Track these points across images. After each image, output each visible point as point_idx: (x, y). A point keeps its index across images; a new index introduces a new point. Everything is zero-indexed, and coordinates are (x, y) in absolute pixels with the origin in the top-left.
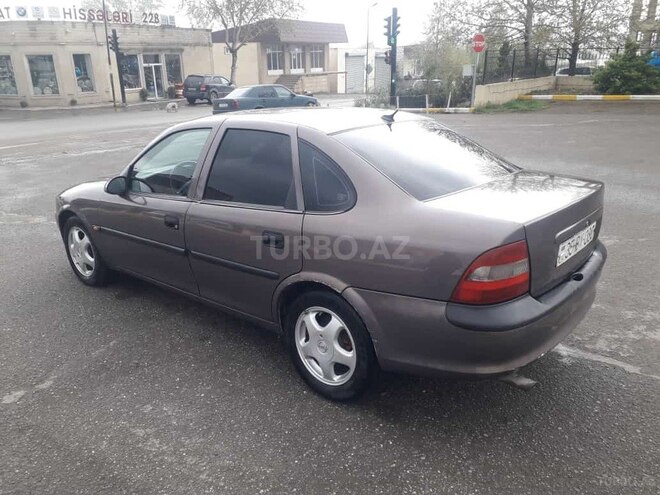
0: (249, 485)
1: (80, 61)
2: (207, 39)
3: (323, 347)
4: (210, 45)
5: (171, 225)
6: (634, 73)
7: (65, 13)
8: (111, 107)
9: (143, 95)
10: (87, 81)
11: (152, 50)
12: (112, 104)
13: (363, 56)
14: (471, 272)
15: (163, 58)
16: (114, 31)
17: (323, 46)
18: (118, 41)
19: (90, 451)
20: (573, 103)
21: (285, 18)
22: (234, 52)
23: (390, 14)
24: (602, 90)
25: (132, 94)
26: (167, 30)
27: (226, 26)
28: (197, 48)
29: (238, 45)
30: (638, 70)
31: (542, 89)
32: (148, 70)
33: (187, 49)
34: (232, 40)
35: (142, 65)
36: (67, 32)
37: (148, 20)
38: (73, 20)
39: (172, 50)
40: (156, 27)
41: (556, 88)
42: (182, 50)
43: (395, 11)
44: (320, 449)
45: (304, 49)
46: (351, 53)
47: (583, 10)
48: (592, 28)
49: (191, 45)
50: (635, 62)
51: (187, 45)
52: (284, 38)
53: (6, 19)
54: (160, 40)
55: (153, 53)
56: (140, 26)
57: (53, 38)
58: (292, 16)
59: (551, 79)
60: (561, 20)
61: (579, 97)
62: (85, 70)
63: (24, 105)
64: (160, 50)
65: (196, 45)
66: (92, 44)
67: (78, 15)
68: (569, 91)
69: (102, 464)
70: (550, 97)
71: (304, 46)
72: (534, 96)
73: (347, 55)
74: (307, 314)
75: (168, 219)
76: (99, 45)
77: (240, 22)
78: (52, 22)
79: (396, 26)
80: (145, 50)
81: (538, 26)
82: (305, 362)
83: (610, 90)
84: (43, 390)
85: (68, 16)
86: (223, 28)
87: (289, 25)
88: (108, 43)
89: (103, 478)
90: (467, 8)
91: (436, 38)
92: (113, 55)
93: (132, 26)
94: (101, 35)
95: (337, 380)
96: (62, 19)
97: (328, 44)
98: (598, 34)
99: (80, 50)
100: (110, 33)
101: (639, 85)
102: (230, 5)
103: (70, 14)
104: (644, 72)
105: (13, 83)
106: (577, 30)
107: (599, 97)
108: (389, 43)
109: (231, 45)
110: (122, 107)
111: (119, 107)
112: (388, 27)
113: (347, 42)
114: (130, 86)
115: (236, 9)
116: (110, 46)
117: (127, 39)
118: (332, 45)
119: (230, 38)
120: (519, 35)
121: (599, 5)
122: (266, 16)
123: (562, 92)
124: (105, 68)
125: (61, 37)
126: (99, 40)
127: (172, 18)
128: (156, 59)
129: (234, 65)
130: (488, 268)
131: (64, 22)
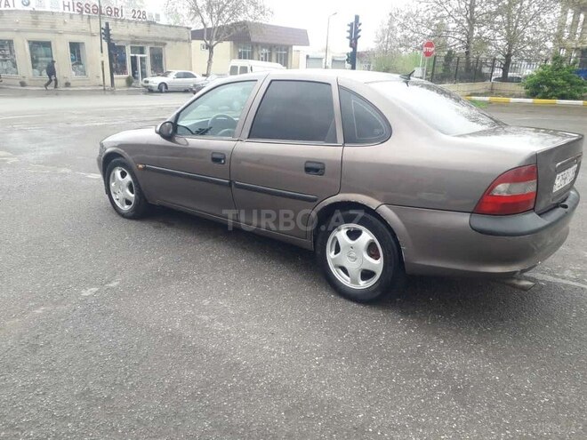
0: (305, 354)
1: (75, 48)
2: (188, 36)
3: (352, 257)
4: (190, 42)
5: (216, 160)
6: (560, 81)
7: (64, 6)
8: (101, 90)
9: (129, 82)
10: (81, 66)
11: (139, 43)
12: (102, 88)
13: (321, 59)
14: (494, 187)
15: (147, 50)
16: (107, 24)
17: (288, 48)
18: (111, 32)
19: (167, 328)
20: (507, 104)
21: (257, 21)
22: (210, 48)
23: (353, 20)
24: (533, 95)
25: (120, 80)
26: (152, 26)
27: (205, 25)
28: (178, 43)
29: (214, 42)
30: (564, 79)
31: (480, 92)
32: (134, 59)
33: (169, 43)
34: (209, 38)
35: (129, 54)
36: (65, 23)
37: (137, 15)
38: (72, 12)
39: (156, 43)
40: (143, 23)
41: (491, 92)
42: (165, 44)
43: (357, 18)
44: (355, 333)
45: (270, 49)
46: (311, 56)
47: (516, 26)
48: (524, 42)
49: (173, 40)
50: (561, 72)
51: (169, 40)
52: (255, 38)
53: (12, 8)
54: (147, 34)
55: (140, 45)
56: (129, 21)
57: (53, 27)
58: (263, 20)
59: (488, 84)
60: (498, 34)
61: (512, 100)
62: (79, 56)
63: (23, 84)
64: (147, 43)
65: (177, 40)
66: (86, 34)
67: (76, 8)
68: (504, 95)
69: (180, 338)
70: (487, 99)
71: (271, 47)
72: (473, 98)
73: (308, 57)
74: (339, 230)
75: (215, 156)
76: (93, 35)
77: (218, 22)
78: (53, 13)
79: (357, 31)
80: (132, 42)
81: (478, 38)
82: (334, 271)
83: (539, 95)
84: (113, 288)
85: (67, 8)
86: (202, 27)
87: (260, 27)
88: (101, 34)
89: (184, 347)
90: (417, 19)
91: (386, 46)
92: (105, 44)
93: (122, 21)
94: (95, 26)
95: (363, 285)
96: (61, 10)
97: (291, 46)
98: (528, 48)
99: (75, 39)
100: (104, 26)
101: (564, 92)
102: (209, 7)
103: (68, 6)
104: (568, 81)
105: (15, 65)
106: (510, 44)
107: (530, 100)
108: (351, 45)
109: (208, 42)
110: (111, 90)
111: (108, 90)
112: (351, 32)
113: (308, 44)
114: (118, 73)
115: (214, 11)
116: (103, 36)
117: (117, 31)
118: (295, 48)
119: (207, 36)
120: (461, 45)
121: (530, 24)
122: (241, 19)
123: (497, 95)
124: (97, 55)
125: (60, 26)
126: (93, 31)
127: (158, 16)
128: (142, 51)
129: (210, 60)
130: (508, 185)
131: (63, 14)
